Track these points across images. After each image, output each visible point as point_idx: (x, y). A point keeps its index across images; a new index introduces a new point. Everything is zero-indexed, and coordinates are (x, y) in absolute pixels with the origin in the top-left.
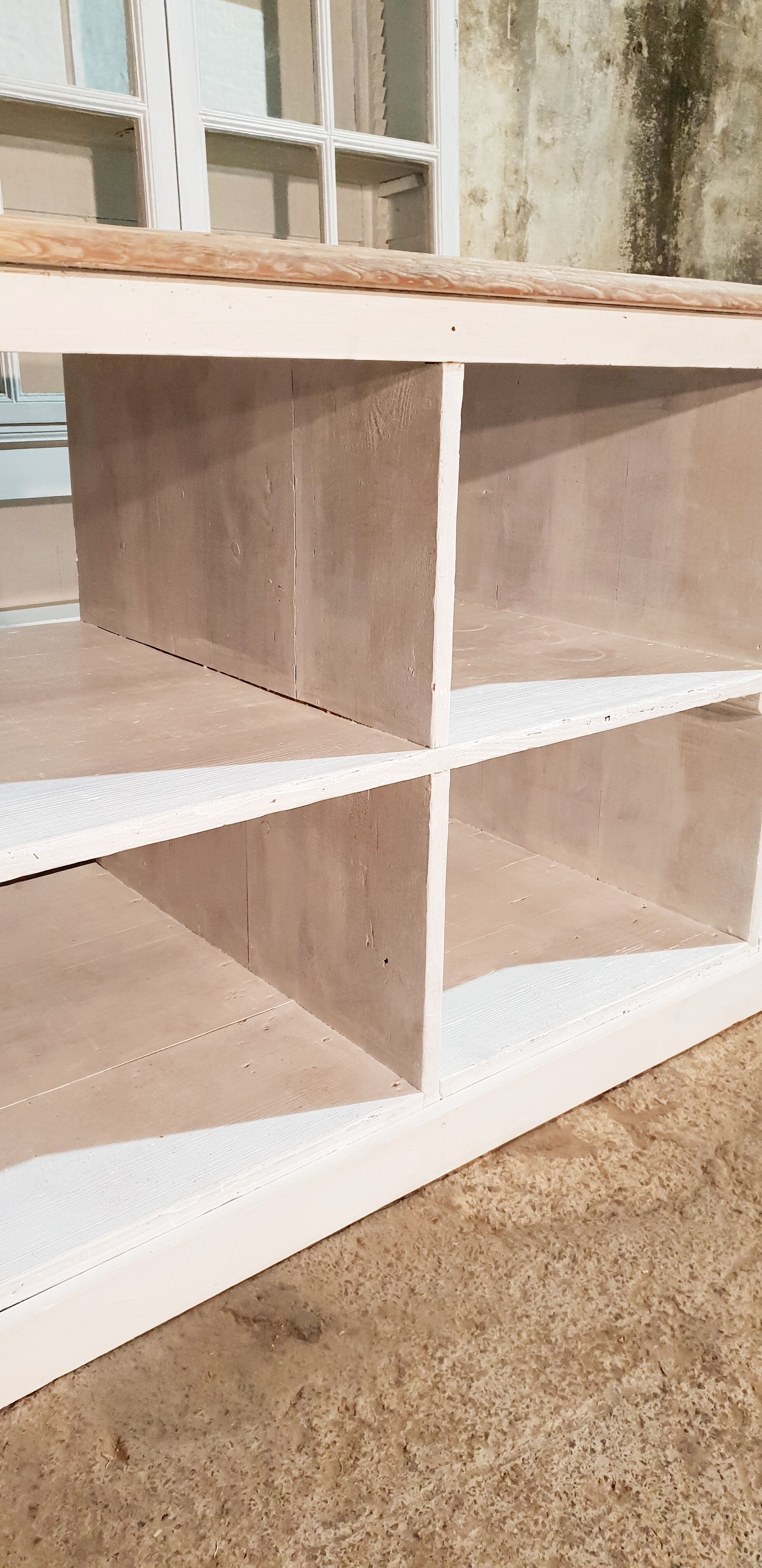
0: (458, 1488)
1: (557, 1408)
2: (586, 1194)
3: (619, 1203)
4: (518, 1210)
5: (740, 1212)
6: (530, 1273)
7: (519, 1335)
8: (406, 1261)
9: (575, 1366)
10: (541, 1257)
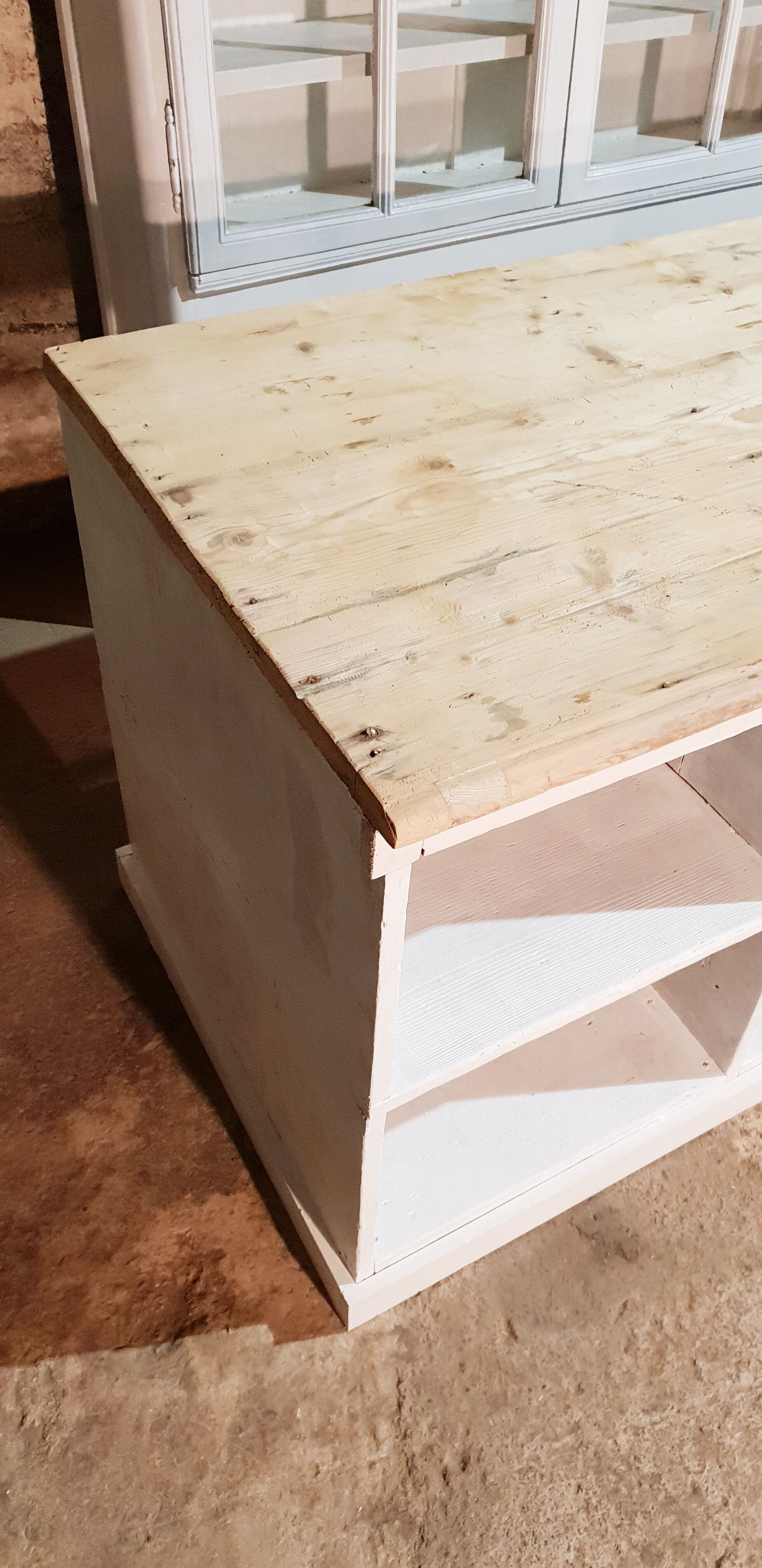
8: (697, 1199)
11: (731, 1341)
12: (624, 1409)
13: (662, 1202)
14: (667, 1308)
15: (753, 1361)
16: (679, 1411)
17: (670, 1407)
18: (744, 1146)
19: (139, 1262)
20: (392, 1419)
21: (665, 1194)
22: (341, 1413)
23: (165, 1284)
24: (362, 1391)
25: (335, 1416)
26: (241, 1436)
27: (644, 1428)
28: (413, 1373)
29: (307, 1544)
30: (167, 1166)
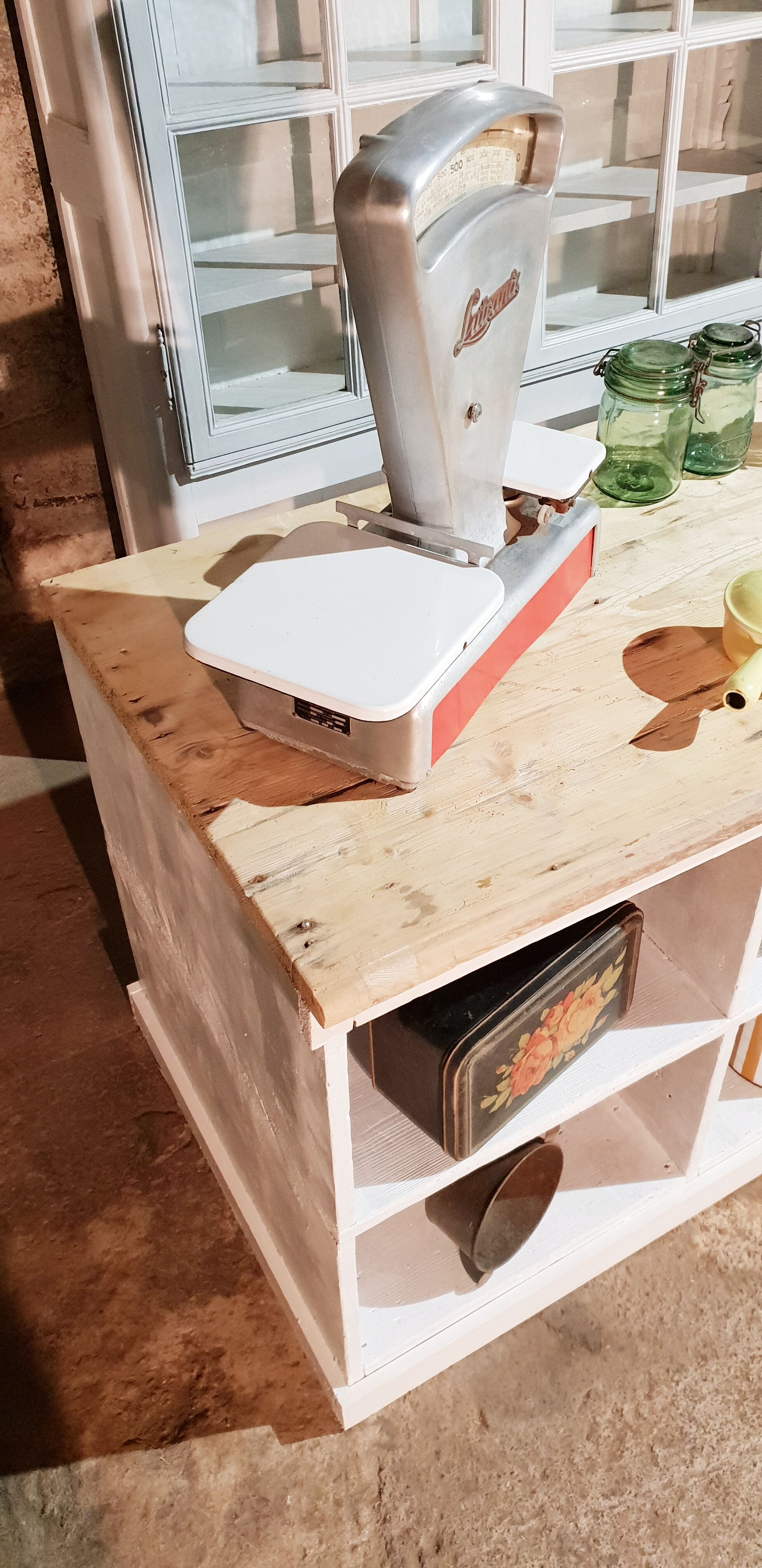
0: (682, 1484)
1: (748, 1436)
4: (737, 1255)
6: (742, 1316)
7: (729, 1369)
8: (658, 1292)
10: (750, 1302)
11: (686, 1429)
12: (586, 1494)
13: (625, 1297)
14: (628, 1397)
15: (706, 1447)
16: (636, 1495)
17: (628, 1492)
18: (703, 1241)
19: (149, 1360)
20: (373, 1505)
21: (627, 1288)
22: (327, 1499)
23: (172, 1380)
24: (347, 1478)
25: (321, 1502)
26: (236, 1521)
27: (603, 1512)
28: (394, 1461)
30: (175, 1271)
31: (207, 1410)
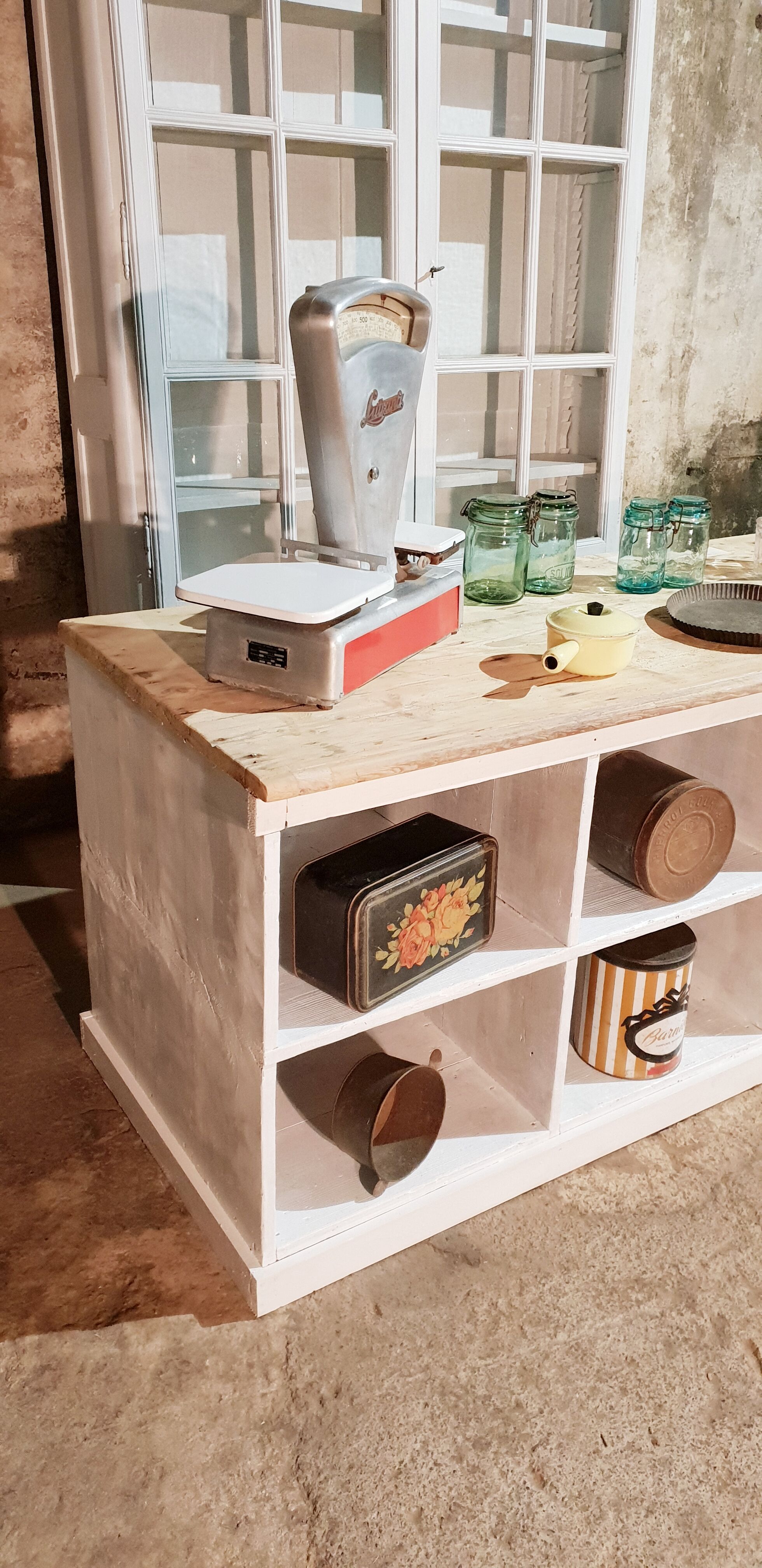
0: (547, 1350)
1: (603, 1318)
2: (638, 1198)
3: (656, 1205)
4: (596, 1204)
5: (727, 1220)
6: (598, 1242)
7: (588, 1276)
8: (529, 1227)
9: (616, 1296)
10: (606, 1234)
11: (551, 1314)
12: (465, 1357)
13: (501, 1229)
14: (502, 1294)
15: (568, 1326)
16: (507, 1358)
17: (501, 1355)
18: (567, 1195)
19: (87, 1272)
20: (281, 1367)
21: (502, 1224)
22: (241, 1363)
23: (107, 1286)
24: (259, 1349)
25: (236, 1365)
26: (161, 1376)
27: (479, 1368)
28: (299, 1338)
29: (210, 1443)
30: (113, 1213)
31: (138, 1305)
